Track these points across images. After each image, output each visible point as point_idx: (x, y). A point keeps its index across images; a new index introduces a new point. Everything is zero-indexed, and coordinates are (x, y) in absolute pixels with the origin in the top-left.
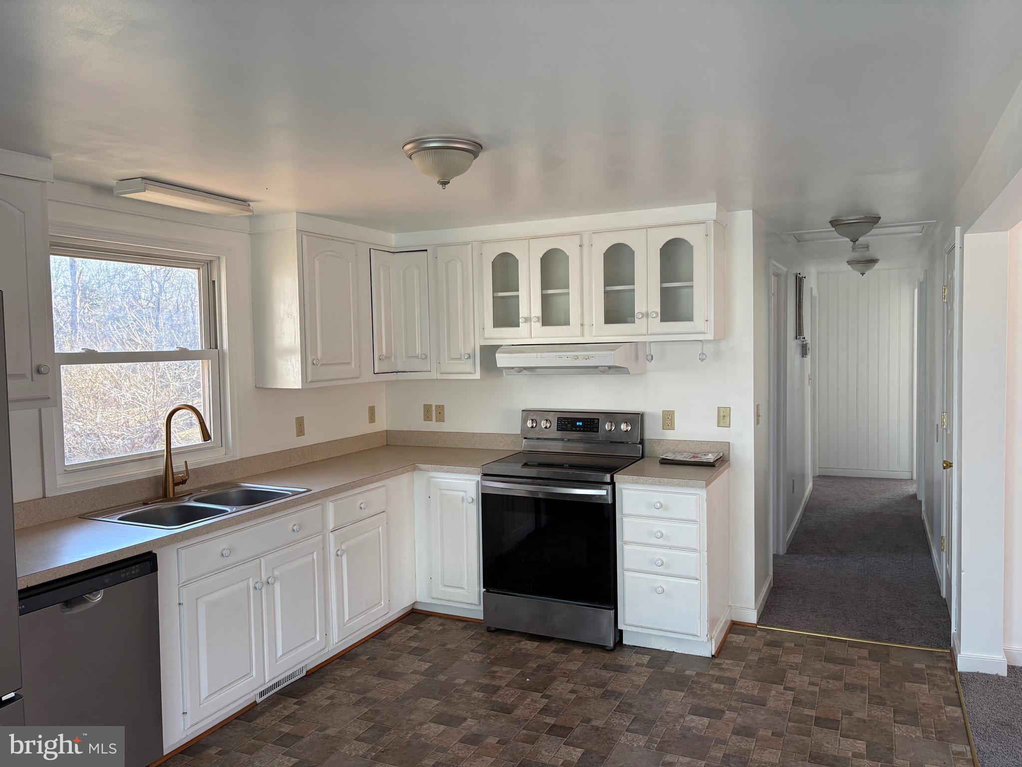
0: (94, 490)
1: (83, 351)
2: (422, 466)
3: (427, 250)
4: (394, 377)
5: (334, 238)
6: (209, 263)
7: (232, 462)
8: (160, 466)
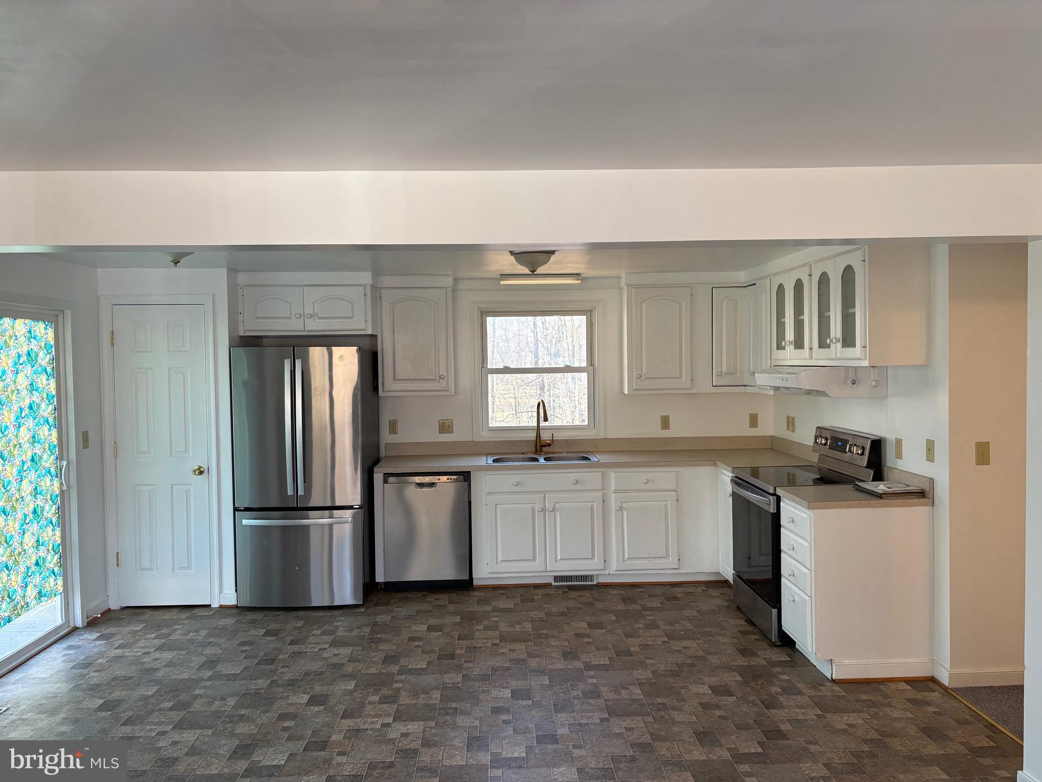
0: (500, 441)
1: (503, 367)
2: (718, 463)
3: (755, 284)
4: (742, 389)
5: (666, 286)
6: (591, 311)
7: (597, 439)
8: (532, 436)
